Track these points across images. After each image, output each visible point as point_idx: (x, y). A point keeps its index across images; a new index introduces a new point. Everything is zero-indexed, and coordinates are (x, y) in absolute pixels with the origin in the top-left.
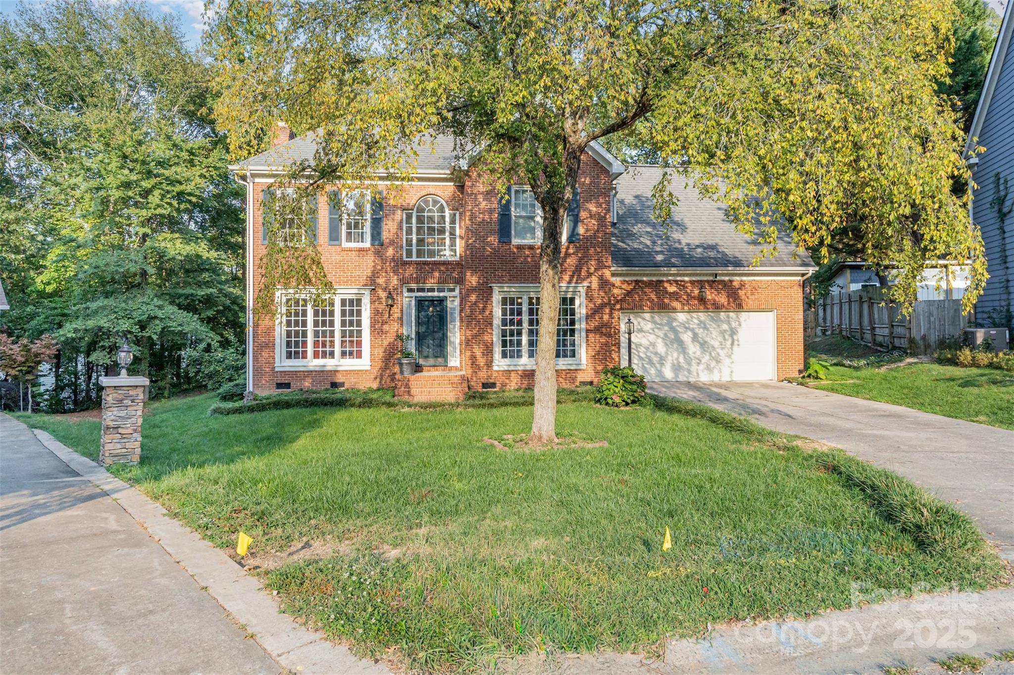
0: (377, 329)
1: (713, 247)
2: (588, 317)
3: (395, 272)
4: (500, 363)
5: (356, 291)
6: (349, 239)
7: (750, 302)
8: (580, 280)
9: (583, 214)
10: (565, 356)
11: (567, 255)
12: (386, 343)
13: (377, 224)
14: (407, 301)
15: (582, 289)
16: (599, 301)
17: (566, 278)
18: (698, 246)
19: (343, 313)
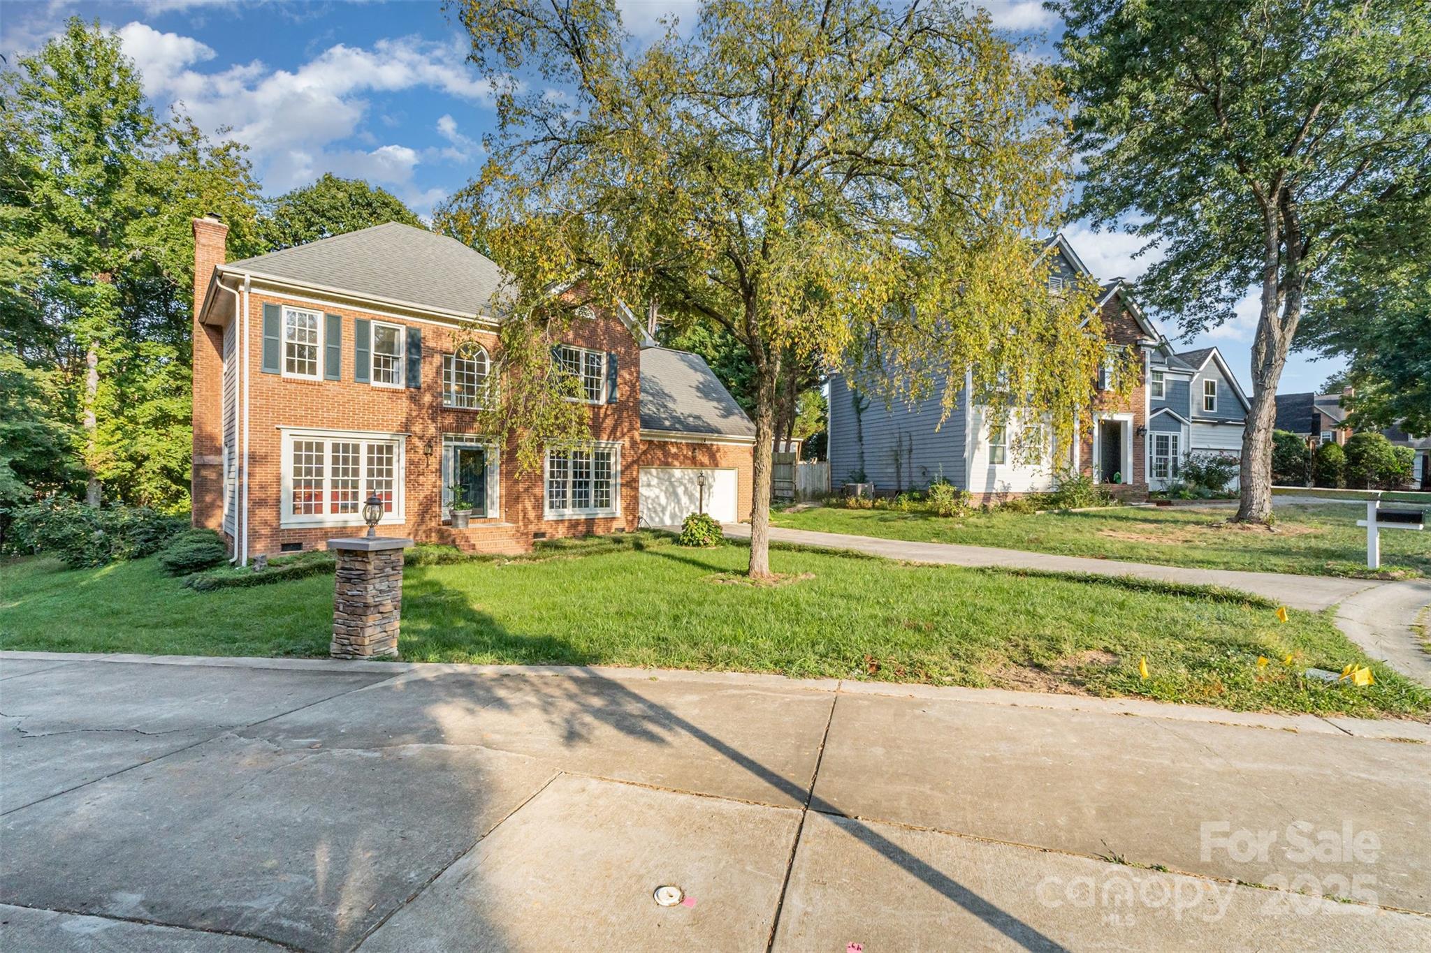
0: (412, 480)
1: (698, 418)
2: (622, 472)
3: (434, 420)
4: (549, 514)
5: (388, 437)
6: (377, 377)
7: (723, 463)
8: (615, 439)
9: (619, 380)
10: (601, 506)
11: (606, 416)
12: (422, 496)
13: (412, 366)
14: (446, 452)
15: (618, 446)
16: (630, 460)
17: (605, 437)
18: (689, 416)
19: (370, 461)
